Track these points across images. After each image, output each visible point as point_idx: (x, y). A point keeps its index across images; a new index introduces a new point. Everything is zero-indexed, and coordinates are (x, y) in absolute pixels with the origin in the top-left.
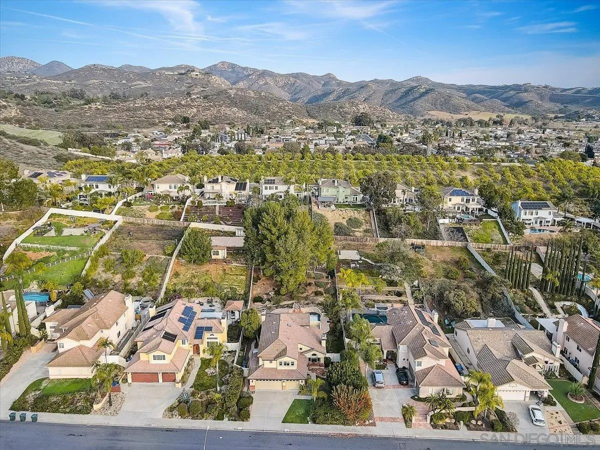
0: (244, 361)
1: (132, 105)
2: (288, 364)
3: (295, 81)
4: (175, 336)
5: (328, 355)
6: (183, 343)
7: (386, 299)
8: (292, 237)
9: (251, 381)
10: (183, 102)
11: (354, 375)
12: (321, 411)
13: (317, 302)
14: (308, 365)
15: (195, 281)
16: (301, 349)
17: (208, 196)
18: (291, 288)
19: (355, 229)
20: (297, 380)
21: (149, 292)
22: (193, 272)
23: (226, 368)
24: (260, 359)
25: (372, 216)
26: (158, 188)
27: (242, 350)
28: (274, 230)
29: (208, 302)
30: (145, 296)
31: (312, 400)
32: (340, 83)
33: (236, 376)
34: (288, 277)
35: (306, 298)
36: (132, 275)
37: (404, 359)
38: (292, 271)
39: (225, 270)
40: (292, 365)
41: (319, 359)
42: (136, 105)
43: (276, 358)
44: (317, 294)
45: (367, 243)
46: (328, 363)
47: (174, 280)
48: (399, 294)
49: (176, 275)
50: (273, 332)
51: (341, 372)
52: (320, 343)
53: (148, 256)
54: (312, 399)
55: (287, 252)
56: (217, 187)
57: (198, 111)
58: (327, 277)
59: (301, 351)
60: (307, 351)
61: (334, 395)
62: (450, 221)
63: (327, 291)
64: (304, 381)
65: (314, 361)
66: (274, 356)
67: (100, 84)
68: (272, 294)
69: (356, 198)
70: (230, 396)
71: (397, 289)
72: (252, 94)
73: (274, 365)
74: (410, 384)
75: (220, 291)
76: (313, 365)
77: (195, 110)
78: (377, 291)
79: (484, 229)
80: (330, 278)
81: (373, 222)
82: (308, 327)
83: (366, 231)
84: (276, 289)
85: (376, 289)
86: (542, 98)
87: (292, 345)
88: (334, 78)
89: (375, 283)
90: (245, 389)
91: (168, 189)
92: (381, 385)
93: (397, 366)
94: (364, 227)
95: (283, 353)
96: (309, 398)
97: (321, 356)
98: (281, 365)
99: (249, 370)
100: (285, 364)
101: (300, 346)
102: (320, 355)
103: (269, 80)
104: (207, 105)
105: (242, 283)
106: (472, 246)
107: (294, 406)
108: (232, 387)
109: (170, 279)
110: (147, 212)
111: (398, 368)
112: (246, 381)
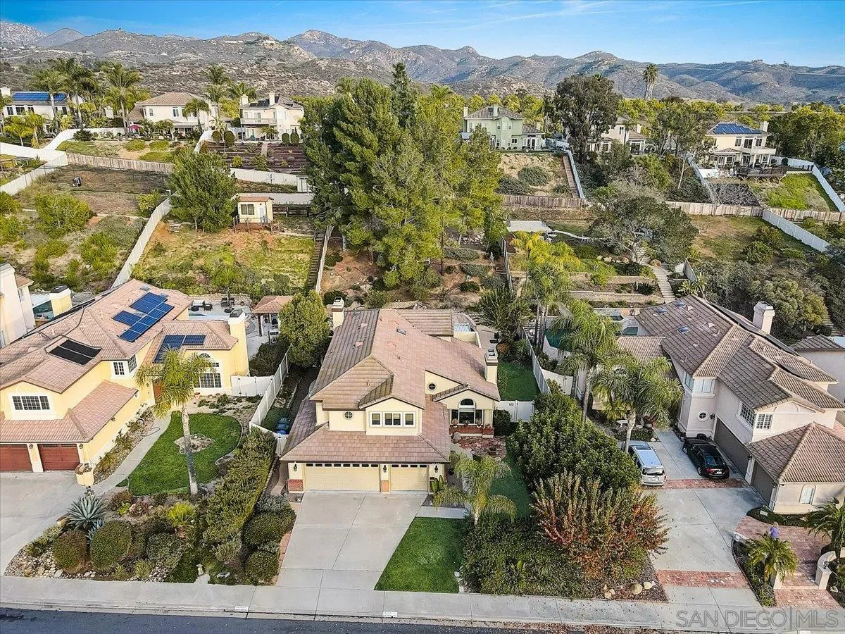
0: (281, 419)
1: (167, 73)
2: (397, 422)
3: (417, 58)
4: (93, 352)
5: (503, 405)
6: (119, 370)
7: (617, 299)
8: (411, 155)
9: (291, 466)
10: (246, 71)
11: (596, 447)
12: (497, 555)
13: (465, 304)
14: (453, 429)
15: (199, 262)
16: (432, 387)
17: (251, 134)
18: (408, 272)
19: (535, 187)
20: (424, 465)
21: (93, 284)
22: (197, 245)
23: (233, 434)
24: (319, 408)
25: (566, 164)
26: (151, 114)
27: (284, 396)
28: (368, 135)
29: (224, 304)
30: (81, 291)
31: (469, 519)
32: (483, 61)
33: (252, 454)
34: (402, 243)
35: (442, 297)
36: (61, 251)
37: (703, 416)
38: (409, 228)
39: (266, 242)
40: (407, 423)
41: (479, 414)
42: (174, 73)
43: (360, 406)
44: (464, 288)
45: (561, 210)
46: (503, 424)
47: (153, 261)
48: (646, 290)
49: (158, 249)
50: (358, 344)
51: (557, 438)
52: (482, 373)
53: (101, 216)
54: (466, 519)
55: (399, 183)
56: (266, 116)
57: (270, 84)
58: (486, 257)
59: (434, 392)
60: (450, 391)
61: (541, 507)
62: (722, 174)
63: (487, 283)
64: (441, 467)
65: (465, 418)
66: (356, 397)
67: (128, 56)
68: (367, 288)
69: (534, 140)
70: (221, 509)
71: (639, 280)
72: (353, 67)
73: (358, 422)
74: (732, 476)
75: (250, 281)
76: (465, 429)
77: (265, 83)
78: (596, 284)
79: (790, 188)
80: (492, 257)
81: (569, 176)
82: (449, 339)
83: (557, 190)
84: (376, 278)
85: (592, 279)
86: (779, 81)
87: (409, 371)
88: (474, 54)
89: (591, 268)
90: (277, 490)
91: (171, 117)
92: (655, 480)
93: (680, 434)
94: (553, 183)
95: (383, 390)
96: (459, 514)
97: (486, 406)
98: (376, 422)
99: (289, 440)
100: (388, 422)
101: (430, 379)
102: (481, 403)
103: (379, 56)
104: (283, 75)
105: (301, 268)
106: (775, 216)
107: (415, 538)
108: (232, 482)
109: (144, 258)
110: (122, 150)
111: (686, 439)
112: (278, 468)
